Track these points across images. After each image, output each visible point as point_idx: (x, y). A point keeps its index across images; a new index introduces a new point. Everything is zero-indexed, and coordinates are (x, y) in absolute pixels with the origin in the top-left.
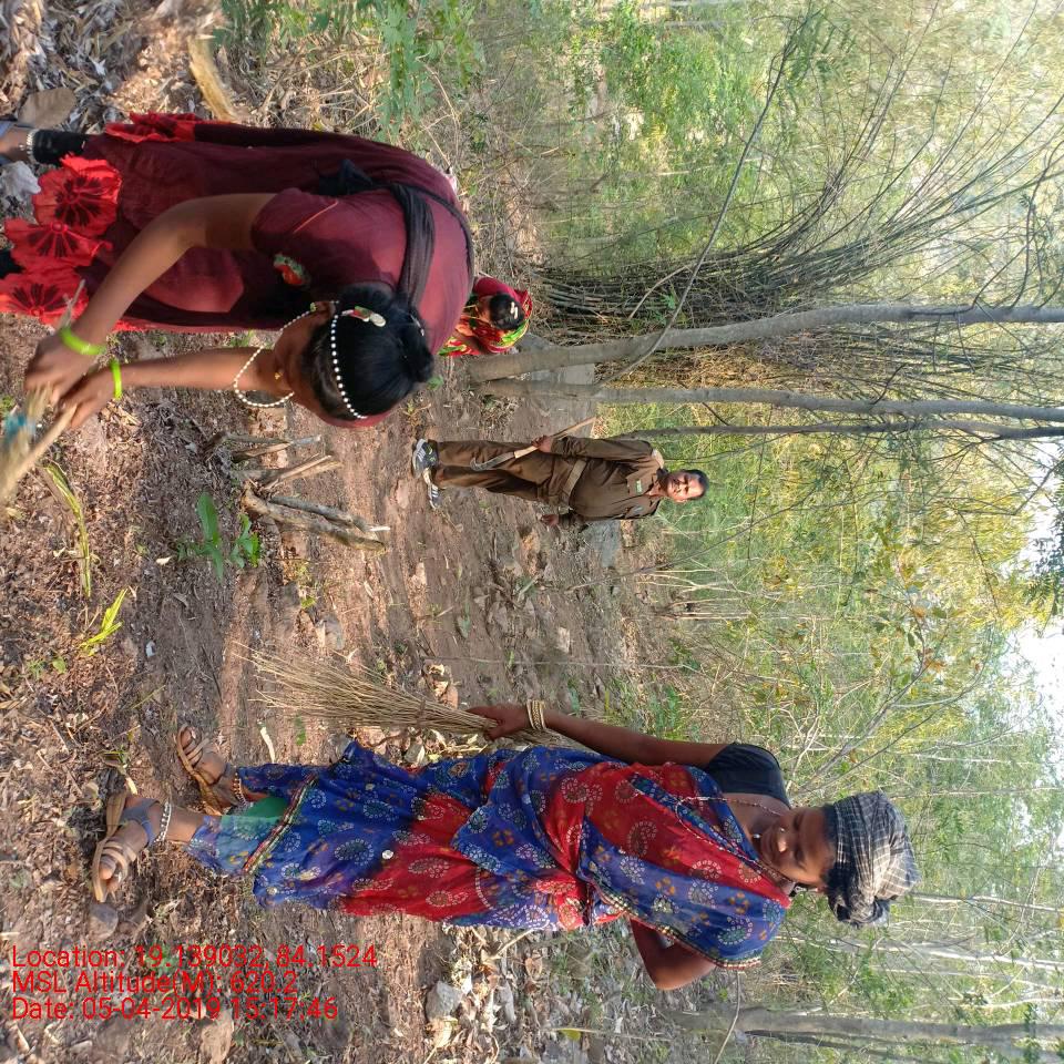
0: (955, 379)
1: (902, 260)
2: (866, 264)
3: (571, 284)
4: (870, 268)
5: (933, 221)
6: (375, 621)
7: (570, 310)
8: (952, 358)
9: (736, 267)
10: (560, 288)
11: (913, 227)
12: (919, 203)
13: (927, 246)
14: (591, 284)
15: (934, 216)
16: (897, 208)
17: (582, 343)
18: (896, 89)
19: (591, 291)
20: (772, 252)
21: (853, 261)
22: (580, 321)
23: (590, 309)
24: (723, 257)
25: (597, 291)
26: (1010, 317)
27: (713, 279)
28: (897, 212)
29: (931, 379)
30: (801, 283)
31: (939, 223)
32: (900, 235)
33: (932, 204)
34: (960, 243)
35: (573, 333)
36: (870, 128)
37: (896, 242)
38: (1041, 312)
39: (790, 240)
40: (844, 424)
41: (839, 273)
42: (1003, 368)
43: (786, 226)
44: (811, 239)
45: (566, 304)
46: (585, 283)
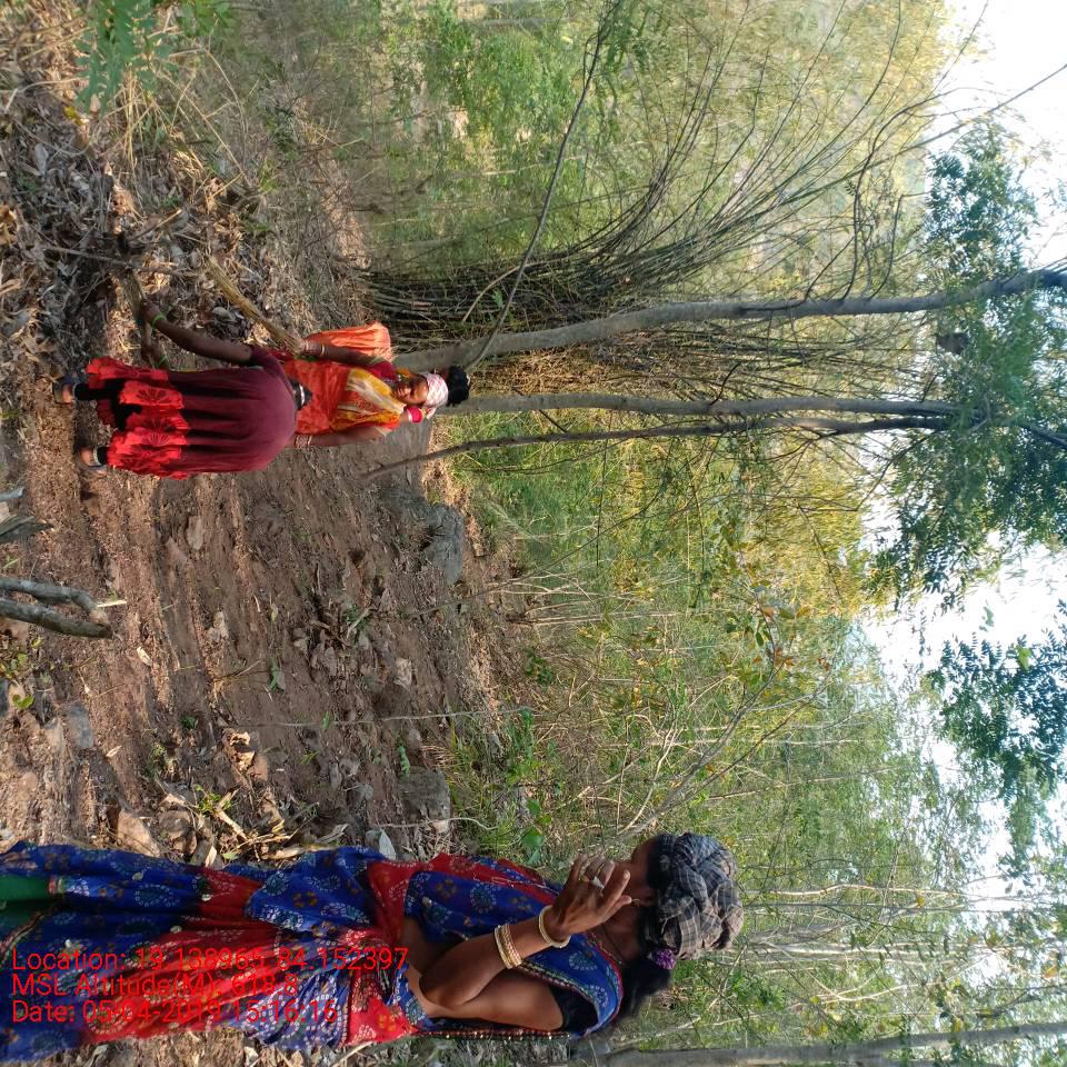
0: (788, 373)
1: (730, 256)
2: (696, 261)
3: (400, 288)
4: (698, 266)
5: (759, 215)
6: (153, 694)
7: (400, 315)
8: (784, 352)
9: (567, 267)
10: (388, 293)
11: (739, 222)
12: (744, 198)
13: (753, 241)
14: (421, 289)
15: (759, 210)
16: (723, 202)
17: (415, 349)
18: (715, 82)
19: (421, 295)
20: (603, 251)
21: (683, 259)
22: (412, 327)
23: (422, 314)
24: (554, 256)
25: (426, 295)
26: (841, 309)
27: (545, 280)
28: (723, 206)
29: (763, 374)
30: (635, 282)
31: (764, 217)
32: (728, 230)
33: (757, 199)
34: (786, 236)
35: (404, 339)
36: (692, 122)
37: (723, 238)
38: (871, 303)
39: (620, 238)
40: (683, 425)
41: (670, 271)
42: (834, 360)
43: (615, 224)
44: (641, 236)
45: (395, 310)
46: (413, 287)
